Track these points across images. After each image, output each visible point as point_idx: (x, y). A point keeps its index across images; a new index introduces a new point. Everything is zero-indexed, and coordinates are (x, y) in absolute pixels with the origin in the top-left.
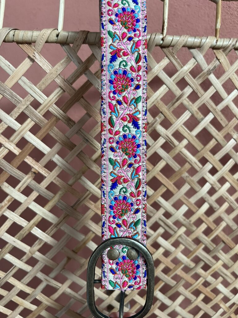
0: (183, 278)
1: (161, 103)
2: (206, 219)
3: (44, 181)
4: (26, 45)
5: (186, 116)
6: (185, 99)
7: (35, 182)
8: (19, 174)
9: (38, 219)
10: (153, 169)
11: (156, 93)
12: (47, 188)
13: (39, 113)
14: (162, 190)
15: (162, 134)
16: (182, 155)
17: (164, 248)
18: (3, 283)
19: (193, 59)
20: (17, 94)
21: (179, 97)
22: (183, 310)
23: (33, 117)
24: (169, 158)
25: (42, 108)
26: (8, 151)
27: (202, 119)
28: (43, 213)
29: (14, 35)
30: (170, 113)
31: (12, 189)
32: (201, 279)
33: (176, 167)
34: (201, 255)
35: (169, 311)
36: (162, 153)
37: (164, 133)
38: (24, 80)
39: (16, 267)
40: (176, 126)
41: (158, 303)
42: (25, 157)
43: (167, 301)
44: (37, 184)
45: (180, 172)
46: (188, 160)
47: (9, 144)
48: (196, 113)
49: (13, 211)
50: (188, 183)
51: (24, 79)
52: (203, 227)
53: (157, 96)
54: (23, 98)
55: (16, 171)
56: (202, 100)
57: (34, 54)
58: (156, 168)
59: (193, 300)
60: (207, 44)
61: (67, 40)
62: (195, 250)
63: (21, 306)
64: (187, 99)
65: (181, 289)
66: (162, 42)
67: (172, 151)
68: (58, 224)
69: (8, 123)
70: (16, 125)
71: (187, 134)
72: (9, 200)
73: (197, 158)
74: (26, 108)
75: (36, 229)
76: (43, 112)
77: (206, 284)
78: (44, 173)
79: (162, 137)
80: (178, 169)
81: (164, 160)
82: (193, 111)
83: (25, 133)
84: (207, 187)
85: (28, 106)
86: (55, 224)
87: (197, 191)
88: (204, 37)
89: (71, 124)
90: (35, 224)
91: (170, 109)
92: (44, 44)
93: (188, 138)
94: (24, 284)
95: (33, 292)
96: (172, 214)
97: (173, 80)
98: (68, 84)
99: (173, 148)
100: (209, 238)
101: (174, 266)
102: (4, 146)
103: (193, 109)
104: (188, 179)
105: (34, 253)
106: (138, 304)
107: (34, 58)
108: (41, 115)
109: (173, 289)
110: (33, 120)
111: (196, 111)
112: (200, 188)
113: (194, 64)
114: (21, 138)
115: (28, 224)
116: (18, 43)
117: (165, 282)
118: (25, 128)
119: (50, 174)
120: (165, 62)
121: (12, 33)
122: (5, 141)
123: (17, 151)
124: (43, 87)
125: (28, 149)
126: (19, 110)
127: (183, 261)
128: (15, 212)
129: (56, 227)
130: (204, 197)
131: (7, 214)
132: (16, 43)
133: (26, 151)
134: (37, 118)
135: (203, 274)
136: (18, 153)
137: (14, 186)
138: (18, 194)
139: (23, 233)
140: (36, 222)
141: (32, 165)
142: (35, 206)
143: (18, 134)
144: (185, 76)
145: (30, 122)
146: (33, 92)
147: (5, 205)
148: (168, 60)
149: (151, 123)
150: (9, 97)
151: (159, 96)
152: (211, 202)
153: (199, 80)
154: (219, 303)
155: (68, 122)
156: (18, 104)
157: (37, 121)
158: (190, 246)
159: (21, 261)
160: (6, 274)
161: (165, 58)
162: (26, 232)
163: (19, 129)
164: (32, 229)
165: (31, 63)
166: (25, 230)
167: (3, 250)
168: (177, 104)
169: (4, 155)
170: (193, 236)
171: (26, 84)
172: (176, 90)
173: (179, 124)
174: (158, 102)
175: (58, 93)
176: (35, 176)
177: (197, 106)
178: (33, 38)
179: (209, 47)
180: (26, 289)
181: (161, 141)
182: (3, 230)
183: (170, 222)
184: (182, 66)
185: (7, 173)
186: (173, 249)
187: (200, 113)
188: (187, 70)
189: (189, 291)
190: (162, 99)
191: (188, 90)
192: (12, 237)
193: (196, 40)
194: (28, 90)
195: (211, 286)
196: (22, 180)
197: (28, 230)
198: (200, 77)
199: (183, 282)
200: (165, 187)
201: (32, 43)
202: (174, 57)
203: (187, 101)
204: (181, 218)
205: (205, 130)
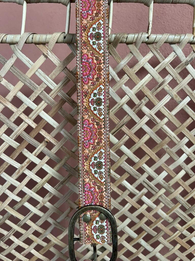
0: (163, 231)
1: (146, 88)
2: (183, 183)
3: (54, 148)
4: (42, 46)
5: (167, 99)
6: (166, 85)
7: (47, 149)
8: (35, 142)
9: (49, 177)
10: (139, 141)
11: (142, 81)
12: (55, 154)
13: (50, 97)
14: (146, 158)
15: (146, 113)
16: (163, 130)
17: (147, 205)
18: (22, 224)
19: (174, 52)
20: (35, 82)
21: (161, 83)
22: (162, 256)
23: (46, 100)
24: (152, 133)
25: (53, 93)
26: (28, 125)
27: (181, 102)
28: (53, 172)
29: (32, 38)
30: (153, 97)
31: (30, 153)
32: (178, 232)
33: (158, 140)
34: (178, 212)
35: (150, 255)
36: (146, 128)
37: (148, 112)
38: (39, 72)
39: (32, 212)
40: (158, 107)
41: (142, 249)
42: (40, 130)
43: (149, 248)
44: (49, 150)
45: (162, 145)
46: (168, 135)
47: (28, 120)
48: (175, 96)
49: (31, 171)
50: (168, 153)
51: (40, 70)
52: (180, 189)
53: (143, 83)
54: (39, 85)
55: (33, 140)
56: (180, 86)
57: (47, 52)
58: (142, 140)
59: (171, 249)
60: (185, 40)
61: (72, 41)
62: (173, 209)
63: (35, 242)
64: (168, 85)
65: (161, 239)
66: (147, 40)
67: (155, 127)
68: (64, 182)
69: (27, 104)
70: (33, 106)
71: (168, 113)
72: (28, 162)
73: (175, 134)
74: (41, 93)
75: (47, 185)
76: (54, 96)
77: (182, 236)
78: (54, 142)
79: (147, 116)
80: (160, 142)
81: (148, 134)
82: (172, 95)
83: (40, 112)
84: (184, 157)
85: (42, 92)
86: (62, 182)
87: (176, 160)
88: (183, 35)
89: (74, 105)
90: (46, 181)
91: (153, 93)
92: (55, 44)
93: (168, 117)
94: (38, 226)
95: (44, 232)
96: (154, 178)
97: (156, 70)
98: (72, 74)
99: (155, 125)
100: (185, 199)
101: (156, 220)
102: (25, 121)
103: (173, 94)
104: (168, 150)
105: (46, 203)
106: (125, 248)
107: (47, 55)
108: (52, 98)
109: (154, 238)
110: (46, 102)
111: (175, 95)
112: (179, 157)
113: (174, 56)
114: (37, 115)
115: (42, 180)
116: (36, 44)
117: (147, 232)
118: (40, 108)
119: (58, 143)
120: (149, 56)
121: (31, 36)
122: (26, 118)
123: (34, 125)
124: (54, 77)
125: (42, 124)
126: (36, 94)
127: (162, 216)
128: (32, 171)
129: (62, 184)
130: (181, 165)
131: (26, 173)
132: (34, 44)
133: (41, 125)
134: (49, 100)
135: (179, 228)
136: (35, 127)
137: (32, 152)
138: (34, 157)
139: (37, 187)
140: (47, 179)
141: (45, 136)
142: (47, 167)
143: (35, 113)
144: (167, 67)
145: (44, 104)
146: (46, 81)
147: (25, 166)
148: (153, 54)
149: (137, 104)
150: (29, 85)
151: (144, 83)
152: (187, 169)
153: (178, 70)
154: (193, 253)
155: (72, 103)
156: (35, 90)
157: (49, 103)
158: (169, 205)
159: (36, 208)
160: (25, 217)
161: (150, 52)
162: (39, 187)
163: (36, 108)
164: (44, 184)
165: (45, 59)
166: (39, 185)
167: (23, 200)
168: (159, 90)
169: (25, 129)
170: (172, 196)
171: (42, 75)
172: (159, 78)
173: (160, 105)
174: (143, 88)
175: (65, 81)
176: (47, 145)
177: (176, 91)
178: (47, 40)
179: (187, 42)
180: (39, 230)
181: (146, 119)
182: (23, 184)
183: (152, 184)
184: (164, 58)
185: (26, 142)
186: (155, 206)
187: (178, 97)
188: (168, 61)
189: (168, 241)
190: (147, 85)
191: (169, 78)
192: (29, 190)
193: (176, 37)
194: (42, 79)
195: (186, 238)
196: (38, 147)
197: (41, 185)
198: (179, 67)
199: (162, 234)
200: (148, 156)
201: (46, 43)
202: (157, 51)
203: (167, 87)
204: (162, 182)
205: (182, 111)
